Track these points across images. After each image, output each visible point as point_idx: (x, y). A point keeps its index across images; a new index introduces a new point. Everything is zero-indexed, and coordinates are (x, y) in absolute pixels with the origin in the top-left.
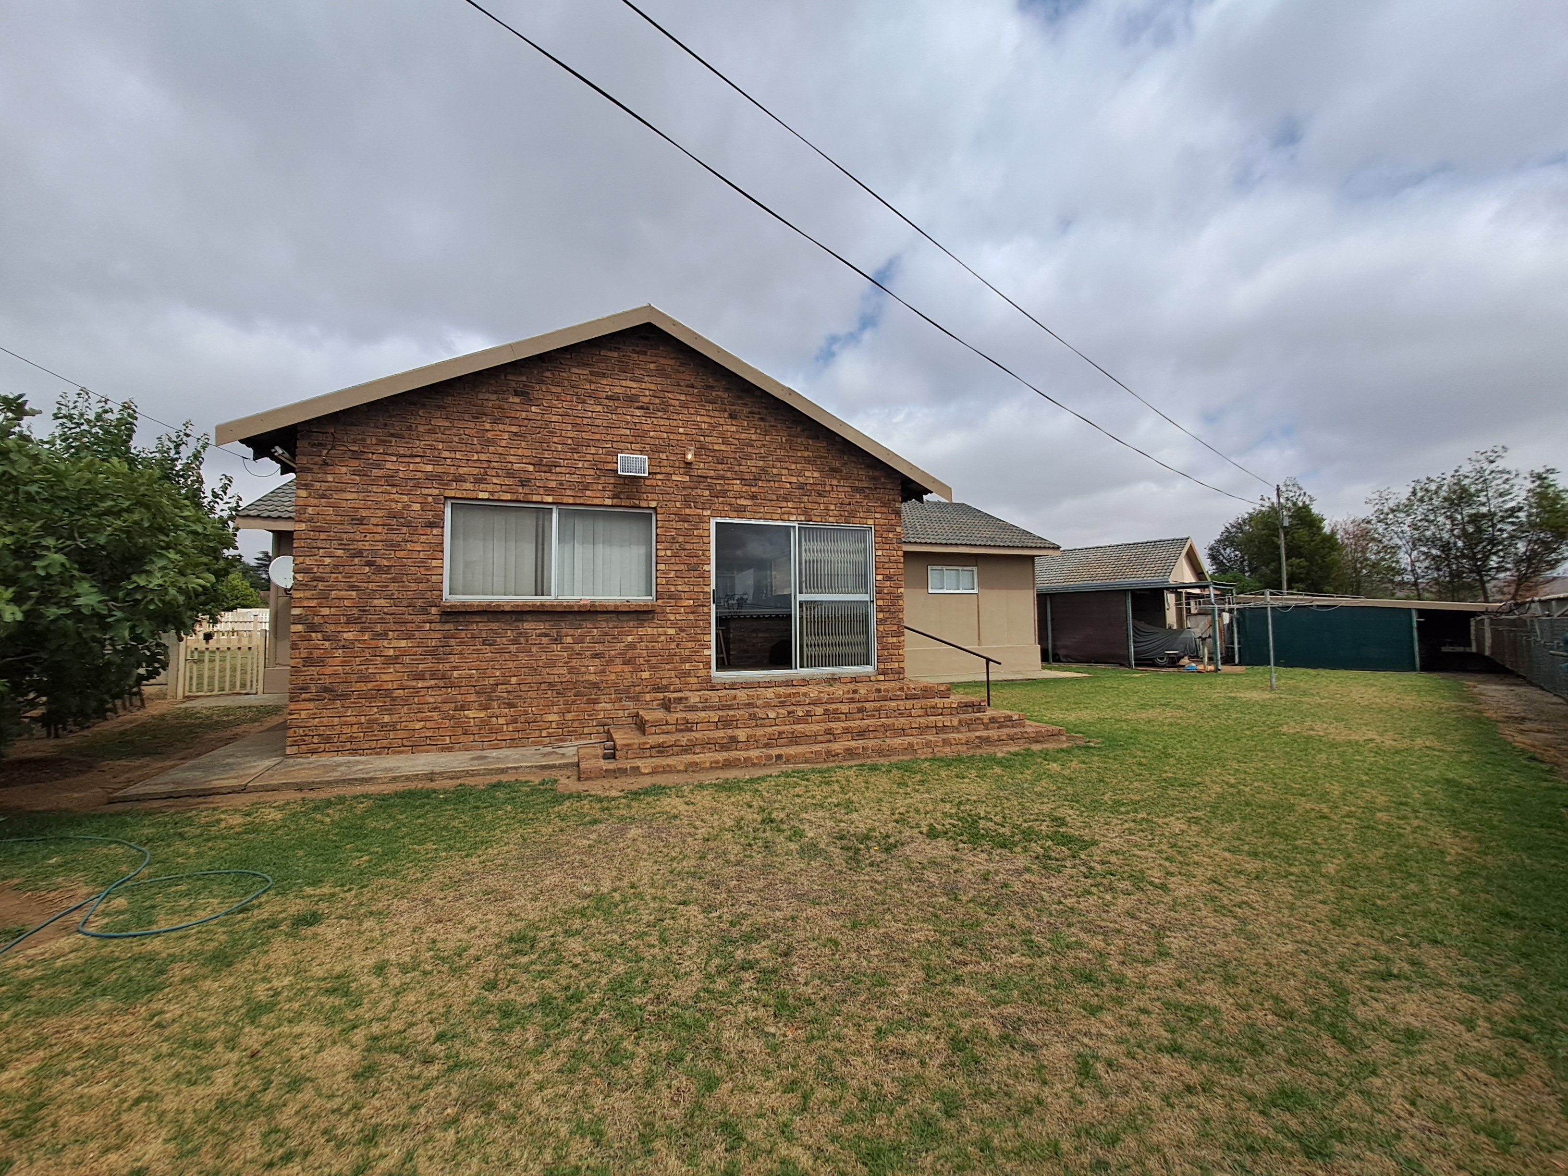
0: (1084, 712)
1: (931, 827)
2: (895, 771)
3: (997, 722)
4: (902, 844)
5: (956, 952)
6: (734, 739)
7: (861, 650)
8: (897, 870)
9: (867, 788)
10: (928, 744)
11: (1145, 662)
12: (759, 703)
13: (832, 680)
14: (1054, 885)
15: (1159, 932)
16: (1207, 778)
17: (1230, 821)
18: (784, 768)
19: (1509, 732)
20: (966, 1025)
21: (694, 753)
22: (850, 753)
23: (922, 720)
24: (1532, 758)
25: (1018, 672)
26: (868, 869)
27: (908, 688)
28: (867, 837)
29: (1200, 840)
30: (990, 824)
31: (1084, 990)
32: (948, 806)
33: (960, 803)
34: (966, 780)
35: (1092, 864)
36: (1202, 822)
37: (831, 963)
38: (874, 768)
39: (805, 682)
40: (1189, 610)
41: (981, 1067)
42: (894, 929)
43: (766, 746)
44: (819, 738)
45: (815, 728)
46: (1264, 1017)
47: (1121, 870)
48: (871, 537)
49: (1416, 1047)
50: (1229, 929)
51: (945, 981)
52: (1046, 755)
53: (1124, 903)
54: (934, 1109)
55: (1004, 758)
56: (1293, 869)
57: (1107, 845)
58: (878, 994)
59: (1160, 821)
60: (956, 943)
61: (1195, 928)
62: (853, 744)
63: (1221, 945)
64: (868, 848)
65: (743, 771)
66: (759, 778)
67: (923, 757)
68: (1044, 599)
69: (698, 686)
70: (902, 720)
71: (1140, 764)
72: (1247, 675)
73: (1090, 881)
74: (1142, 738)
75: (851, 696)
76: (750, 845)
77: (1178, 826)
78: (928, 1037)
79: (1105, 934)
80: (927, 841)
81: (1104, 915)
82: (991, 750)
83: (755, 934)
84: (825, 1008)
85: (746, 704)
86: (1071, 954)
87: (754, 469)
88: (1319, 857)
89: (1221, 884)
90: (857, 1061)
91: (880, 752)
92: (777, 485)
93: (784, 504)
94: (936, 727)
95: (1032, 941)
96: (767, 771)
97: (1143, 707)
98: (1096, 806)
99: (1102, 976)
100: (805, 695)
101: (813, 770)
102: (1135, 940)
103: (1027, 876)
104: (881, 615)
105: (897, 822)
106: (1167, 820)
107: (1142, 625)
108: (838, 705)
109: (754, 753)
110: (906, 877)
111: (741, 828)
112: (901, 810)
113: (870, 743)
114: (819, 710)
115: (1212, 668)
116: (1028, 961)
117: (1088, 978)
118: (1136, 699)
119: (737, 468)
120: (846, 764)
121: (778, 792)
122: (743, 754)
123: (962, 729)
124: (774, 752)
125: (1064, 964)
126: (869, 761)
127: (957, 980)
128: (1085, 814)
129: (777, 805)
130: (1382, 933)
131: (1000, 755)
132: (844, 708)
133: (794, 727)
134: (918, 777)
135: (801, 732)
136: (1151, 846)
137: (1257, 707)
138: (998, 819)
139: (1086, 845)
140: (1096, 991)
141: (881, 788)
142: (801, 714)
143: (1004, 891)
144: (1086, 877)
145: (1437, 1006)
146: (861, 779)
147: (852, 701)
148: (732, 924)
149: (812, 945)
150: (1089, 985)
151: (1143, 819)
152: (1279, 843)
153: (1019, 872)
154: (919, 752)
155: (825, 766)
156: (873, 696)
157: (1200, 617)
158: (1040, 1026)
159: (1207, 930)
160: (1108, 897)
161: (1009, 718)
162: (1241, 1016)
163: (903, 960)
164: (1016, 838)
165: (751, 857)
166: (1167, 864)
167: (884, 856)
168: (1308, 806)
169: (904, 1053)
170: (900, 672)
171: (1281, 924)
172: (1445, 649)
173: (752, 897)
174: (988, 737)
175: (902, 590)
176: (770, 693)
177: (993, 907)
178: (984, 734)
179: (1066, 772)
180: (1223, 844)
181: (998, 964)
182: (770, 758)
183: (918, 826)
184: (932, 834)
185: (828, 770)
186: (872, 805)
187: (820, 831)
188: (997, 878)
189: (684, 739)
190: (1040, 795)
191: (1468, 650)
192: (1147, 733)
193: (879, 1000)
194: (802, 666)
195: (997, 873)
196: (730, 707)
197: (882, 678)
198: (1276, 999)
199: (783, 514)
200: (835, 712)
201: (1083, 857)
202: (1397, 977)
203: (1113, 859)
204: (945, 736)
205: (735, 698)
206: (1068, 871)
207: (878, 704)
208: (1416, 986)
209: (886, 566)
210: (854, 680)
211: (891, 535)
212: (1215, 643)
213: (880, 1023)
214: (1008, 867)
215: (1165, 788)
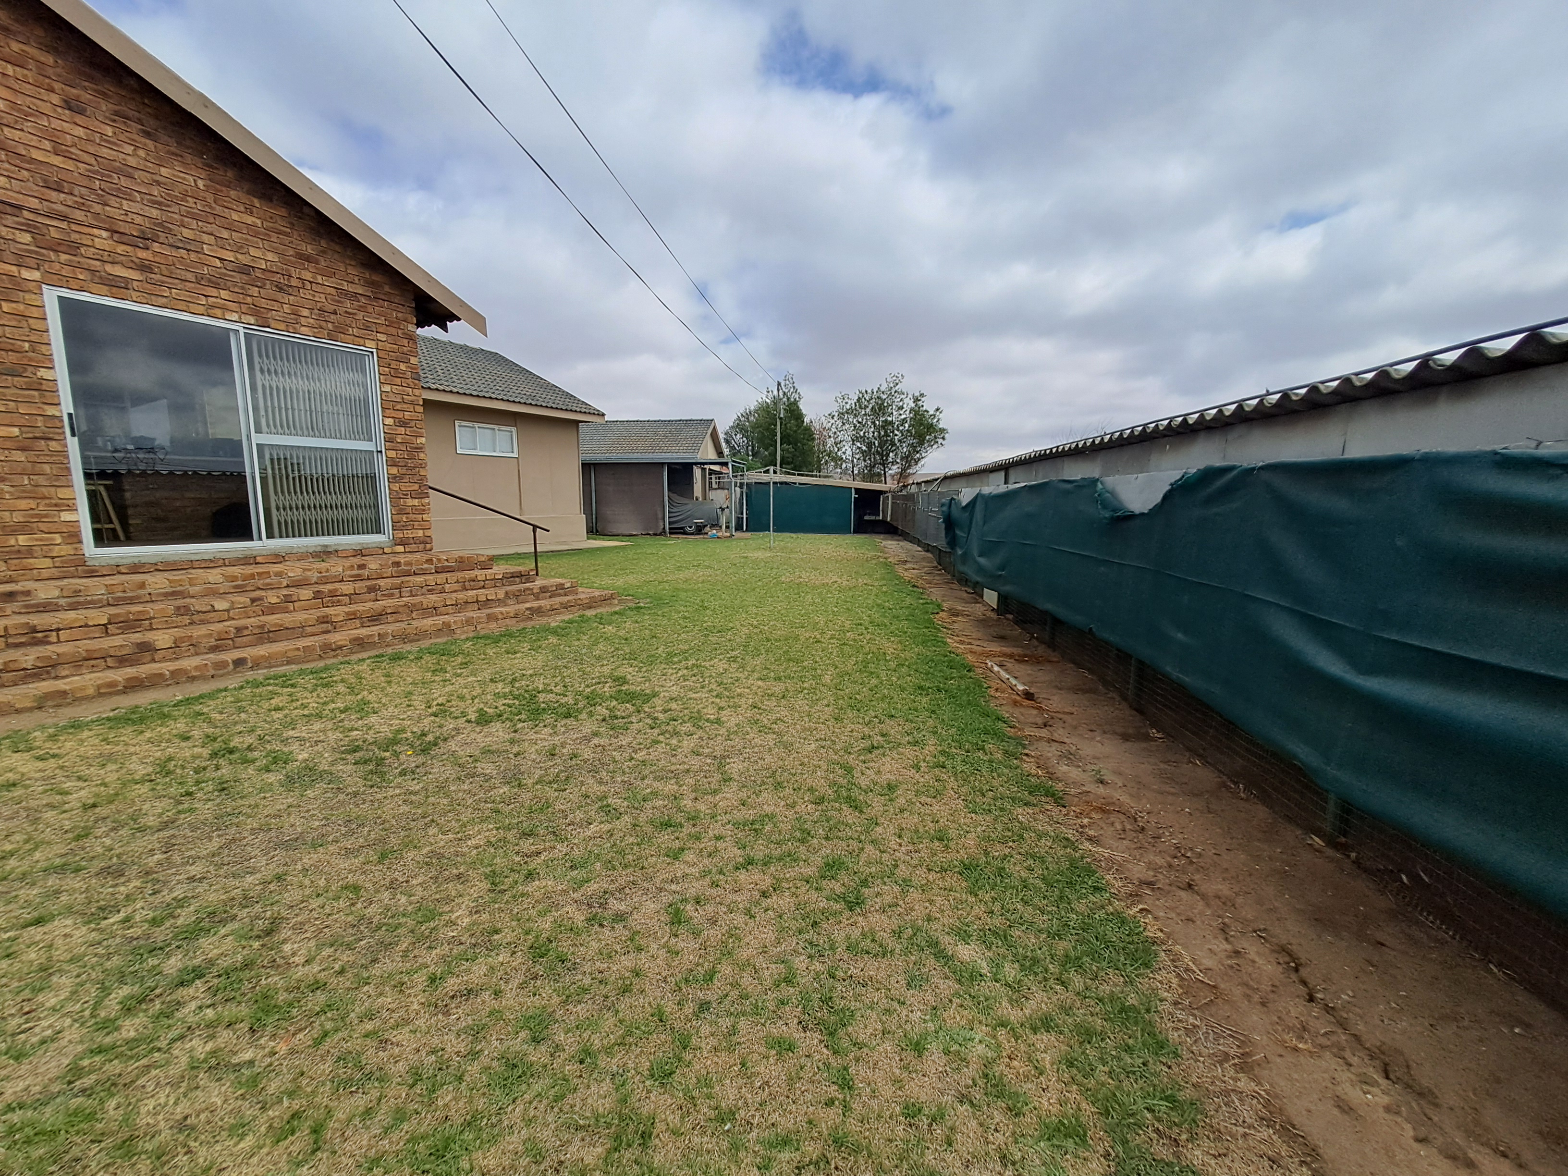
0: (631, 577)
1: (481, 713)
2: (427, 657)
3: (548, 591)
4: (445, 740)
5: (527, 845)
6: (146, 649)
7: (369, 514)
8: (440, 771)
9: (389, 682)
10: (469, 622)
11: (677, 531)
12: (193, 590)
13: (325, 554)
14: (624, 743)
15: (721, 761)
16: (737, 623)
17: (758, 655)
18: (250, 675)
19: (899, 570)
20: (546, 924)
21: (56, 678)
22: (360, 644)
23: (460, 596)
24: (914, 586)
25: (564, 543)
26: (399, 780)
27: (439, 560)
28: (395, 742)
29: (737, 675)
30: (551, 696)
31: (665, 839)
32: (500, 685)
33: (514, 680)
34: (518, 655)
35: (656, 715)
36: (739, 659)
37: (350, 918)
38: (397, 658)
39: (278, 558)
40: (711, 483)
41: (569, 965)
42: (442, 843)
43: (214, 649)
44: (309, 629)
45: (301, 616)
46: (806, 808)
47: (681, 714)
48: (373, 365)
49: (895, 794)
50: (771, 744)
51: (516, 882)
52: (600, 619)
53: (688, 744)
54: (519, 1043)
55: (558, 626)
56: (806, 685)
57: (667, 694)
58: (427, 933)
59: (707, 664)
60: (526, 835)
61: (748, 750)
62: (364, 632)
63: (768, 759)
64: (396, 754)
65: (170, 691)
66: (201, 697)
67: (463, 637)
68: (587, 467)
69: (55, 572)
70: (433, 597)
71: (685, 618)
72: (753, 539)
73: (656, 731)
74: (683, 595)
75: (356, 572)
76: (189, 794)
77: (721, 666)
78: (501, 959)
79: (676, 777)
80: (478, 729)
81: (673, 760)
82: (543, 621)
83: (205, 924)
84: (345, 982)
85: (166, 595)
86: (648, 805)
87: (138, 220)
88: (819, 672)
89: (759, 709)
90: (402, 1035)
91: (404, 638)
92: (193, 256)
93: (214, 292)
94: (477, 601)
95: (609, 806)
96: (220, 684)
97: (679, 568)
98: (652, 660)
99: (679, 818)
100: (279, 574)
101: (302, 672)
102: (702, 774)
103: (596, 741)
104: (394, 471)
105: (435, 715)
106: (712, 663)
107: (675, 497)
108: (337, 585)
109: (189, 663)
110: (454, 776)
111: (168, 773)
112: (440, 700)
113: (390, 629)
114: (306, 593)
115: (728, 534)
116: (606, 827)
117: (667, 825)
118: (674, 562)
119: (97, 208)
120: (354, 657)
121: (241, 710)
122: (165, 667)
123: (509, 602)
124: (229, 656)
125: (643, 818)
126: (389, 650)
127: (530, 876)
128: (644, 669)
129: (240, 728)
130: (863, 719)
131: (553, 624)
132: (347, 588)
133: (262, 618)
134: (460, 659)
135: (276, 625)
136: (703, 687)
137: (763, 564)
138: (559, 689)
139: (648, 698)
140: (676, 834)
141: (410, 680)
142: (274, 600)
143: (573, 763)
144: (652, 728)
145: (900, 761)
146: (378, 673)
147: (358, 578)
148: (155, 922)
149: (315, 903)
150: (669, 830)
151: (693, 665)
152: (793, 666)
153: (587, 739)
154: (458, 631)
155: (321, 664)
156: (389, 571)
157: (719, 491)
158: (627, 891)
159: (756, 750)
160: (674, 742)
161: (561, 586)
162: (790, 814)
163: (459, 876)
164: (581, 705)
165: (191, 810)
166: (718, 700)
167: (421, 759)
168: (807, 635)
169: (470, 991)
170: (426, 541)
171: (804, 729)
172: (867, 518)
173: (195, 870)
174: (540, 607)
175: (423, 440)
176: (214, 576)
177: (562, 782)
178: (536, 604)
179: (622, 633)
180: (756, 675)
181: (576, 841)
182: (223, 665)
183: (464, 714)
184: (483, 720)
185: (326, 668)
186: (398, 701)
187: (319, 748)
188: (564, 751)
189: (29, 657)
190: (599, 658)
191: (877, 518)
192: (686, 591)
193: (429, 941)
194: (270, 536)
195: (563, 745)
196: (131, 601)
197: (401, 549)
198: (811, 790)
199: (213, 307)
200: (332, 594)
201: (647, 709)
202: (877, 748)
203: (674, 705)
204: (489, 611)
205: (142, 585)
206: (636, 726)
207: (398, 581)
208: (888, 752)
209: (398, 407)
210: (360, 552)
211: (403, 367)
212: (731, 513)
213: (431, 969)
214: (575, 737)
215: (706, 636)
